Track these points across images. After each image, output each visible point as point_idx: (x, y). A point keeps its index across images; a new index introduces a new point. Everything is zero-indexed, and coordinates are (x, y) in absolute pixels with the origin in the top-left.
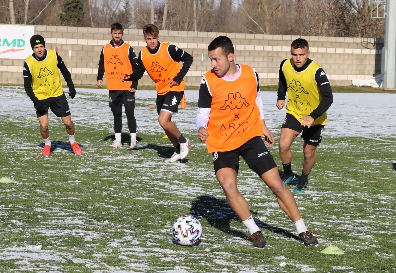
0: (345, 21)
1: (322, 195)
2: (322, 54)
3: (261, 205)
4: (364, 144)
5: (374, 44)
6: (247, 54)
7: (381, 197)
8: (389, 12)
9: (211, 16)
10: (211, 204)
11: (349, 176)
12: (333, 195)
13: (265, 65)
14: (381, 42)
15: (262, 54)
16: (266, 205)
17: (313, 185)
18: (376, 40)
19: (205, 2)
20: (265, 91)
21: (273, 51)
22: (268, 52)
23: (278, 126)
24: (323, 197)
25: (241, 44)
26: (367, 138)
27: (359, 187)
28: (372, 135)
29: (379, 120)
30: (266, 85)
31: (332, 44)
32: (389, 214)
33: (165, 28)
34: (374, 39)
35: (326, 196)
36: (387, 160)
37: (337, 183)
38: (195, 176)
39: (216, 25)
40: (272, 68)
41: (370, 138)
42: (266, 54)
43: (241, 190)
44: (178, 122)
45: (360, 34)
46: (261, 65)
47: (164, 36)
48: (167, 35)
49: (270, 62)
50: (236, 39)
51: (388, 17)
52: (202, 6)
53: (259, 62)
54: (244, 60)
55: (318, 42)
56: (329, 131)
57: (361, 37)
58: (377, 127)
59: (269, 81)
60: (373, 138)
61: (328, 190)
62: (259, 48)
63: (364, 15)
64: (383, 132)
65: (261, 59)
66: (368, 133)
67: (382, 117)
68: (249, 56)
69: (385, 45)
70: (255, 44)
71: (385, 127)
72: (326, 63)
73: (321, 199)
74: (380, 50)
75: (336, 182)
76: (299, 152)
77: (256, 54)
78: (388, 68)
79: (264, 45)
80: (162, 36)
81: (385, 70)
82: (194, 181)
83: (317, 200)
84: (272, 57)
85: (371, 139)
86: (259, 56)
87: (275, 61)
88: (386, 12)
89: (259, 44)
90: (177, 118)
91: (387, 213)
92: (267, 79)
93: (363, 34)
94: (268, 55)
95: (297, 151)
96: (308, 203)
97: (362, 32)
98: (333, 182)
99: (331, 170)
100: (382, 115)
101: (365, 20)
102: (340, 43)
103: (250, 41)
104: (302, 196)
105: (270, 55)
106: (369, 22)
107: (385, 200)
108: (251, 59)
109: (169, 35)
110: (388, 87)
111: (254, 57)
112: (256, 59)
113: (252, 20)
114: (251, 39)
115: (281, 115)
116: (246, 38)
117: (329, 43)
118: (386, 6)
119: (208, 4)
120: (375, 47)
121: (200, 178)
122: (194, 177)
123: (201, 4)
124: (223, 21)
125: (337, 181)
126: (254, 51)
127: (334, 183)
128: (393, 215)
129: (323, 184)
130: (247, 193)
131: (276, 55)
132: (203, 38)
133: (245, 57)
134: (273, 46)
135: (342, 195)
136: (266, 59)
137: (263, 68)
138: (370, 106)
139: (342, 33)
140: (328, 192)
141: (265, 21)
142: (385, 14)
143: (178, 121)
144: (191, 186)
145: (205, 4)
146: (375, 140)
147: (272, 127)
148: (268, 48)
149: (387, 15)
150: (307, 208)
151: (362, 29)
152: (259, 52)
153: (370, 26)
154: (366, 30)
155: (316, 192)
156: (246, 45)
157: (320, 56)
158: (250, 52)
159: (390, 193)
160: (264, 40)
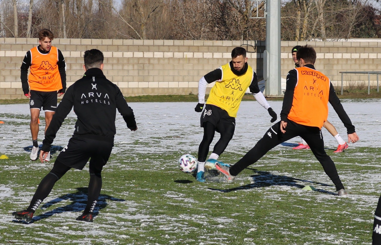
0: (225, 22)
1: (153, 220)
2: (199, 59)
3: (79, 234)
4: (225, 159)
5: (255, 47)
6: (115, 62)
7: (220, 220)
8: (270, 12)
9: (88, 21)
10: (22, 234)
11: (193, 197)
12: (166, 219)
13: (136, 73)
14: (262, 45)
15: (131, 61)
16: (85, 233)
17: (148, 208)
18: (256, 43)
19: (82, 6)
20: (136, 102)
21: (143, 58)
22: (139, 59)
23: (133, 141)
24: (154, 222)
25: (108, 51)
26: (229, 152)
27: (200, 209)
28: (235, 148)
29: (250, 131)
30: (137, 95)
31: (209, 49)
32: (223, 240)
33: (30, 36)
34: (255, 41)
35: (158, 221)
36: (242, 177)
37: (176, 205)
38: (17, 201)
39: (95, 30)
40: (144, 76)
41: (233, 151)
42: (136, 61)
43: (63, 216)
44: (24, 140)
45: (242, 37)
46: (131, 73)
47: (22, 44)
48: (26, 43)
49: (140, 70)
50: (102, 45)
51: (269, 17)
52: (78, 10)
53: (128, 71)
54: (112, 68)
55: (194, 46)
56: (190, 145)
57: (244, 39)
58: (246, 139)
59: (140, 91)
60: (236, 152)
61: (163, 214)
62: (128, 55)
63: (246, 16)
64: (249, 145)
65: (131, 67)
66: (232, 146)
67: (254, 128)
68: (118, 64)
69: (267, 47)
70: (123, 51)
71: (254, 139)
72: (203, 70)
73: (151, 224)
74: (262, 54)
75: (174, 204)
76: (147, 170)
77: (125, 61)
78: (271, 73)
79: (133, 52)
80: (20, 44)
81: (268, 75)
82: (13, 207)
83: (146, 226)
84: (143, 64)
85: (234, 153)
86: (128, 63)
87: (146, 68)
88: (266, 11)
89: (128, 51)
90: (24, 135)
91: (220, 239)
92: (138, 88)
93: (246, 37)
94: (139, 62)
95: (145, 170)
96: (133, 231)
97: (244, 34)
98: (171, 204)
99: (174, 191)
100: (255, 126)
101: (247, 21)
102: (218, 46)
103: (118, 47)
104: (130, 222)
105: (141, 62)
106: (252, 23)
107: (223, 224)
108: (120, 67)
109: (28, 43)
110: (271, 94)
111: (123, 65)
112: (126, 67)
113: (127, 24)
114: (119, 44)
115: (142, 129)
116: (113, 44)
117: (205, 47)
118: (267, 5)
119: (85, 8)
120: (256, 50)
121: (22, 204)
122: (15, 203)
123: (77, 8)
124: (102, 26)
125: (177, 203)
126: (123, 58)
127: (172, 206)
128: (227, 240)
129: (160, 207)
130: (68, 220)
131: (147, 62)
132: (65, 45)
133: (113, 65)
134: (143, 52)
135: (175, 219)
136: (136, 67)
137: (133, 76)
138: (246, 116)
139: (223, 36)
140: (161, 216)
141: (141, 25)
142: (265, 13)
143: (24, 138)
144: (8, 213)
145: (82, 7)
146: (237, 154)
147: (127, 143)
148: (139, 55)
149: (268, 15)
150: (132, 236)
151: (245, 31)
152: (128, 59)
153: (253, 27)
154: (249, 32)
155: (148, 216)
156: (114, 52)
157: (196, 62)
158: (118, 59)
159: (232, 215)
160: (133, 45)
